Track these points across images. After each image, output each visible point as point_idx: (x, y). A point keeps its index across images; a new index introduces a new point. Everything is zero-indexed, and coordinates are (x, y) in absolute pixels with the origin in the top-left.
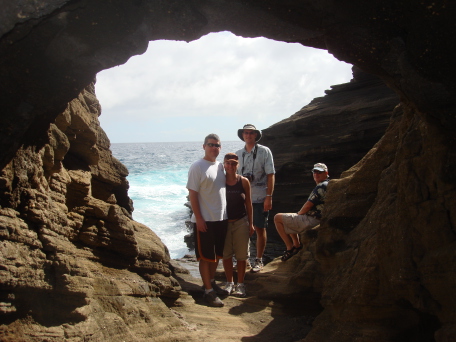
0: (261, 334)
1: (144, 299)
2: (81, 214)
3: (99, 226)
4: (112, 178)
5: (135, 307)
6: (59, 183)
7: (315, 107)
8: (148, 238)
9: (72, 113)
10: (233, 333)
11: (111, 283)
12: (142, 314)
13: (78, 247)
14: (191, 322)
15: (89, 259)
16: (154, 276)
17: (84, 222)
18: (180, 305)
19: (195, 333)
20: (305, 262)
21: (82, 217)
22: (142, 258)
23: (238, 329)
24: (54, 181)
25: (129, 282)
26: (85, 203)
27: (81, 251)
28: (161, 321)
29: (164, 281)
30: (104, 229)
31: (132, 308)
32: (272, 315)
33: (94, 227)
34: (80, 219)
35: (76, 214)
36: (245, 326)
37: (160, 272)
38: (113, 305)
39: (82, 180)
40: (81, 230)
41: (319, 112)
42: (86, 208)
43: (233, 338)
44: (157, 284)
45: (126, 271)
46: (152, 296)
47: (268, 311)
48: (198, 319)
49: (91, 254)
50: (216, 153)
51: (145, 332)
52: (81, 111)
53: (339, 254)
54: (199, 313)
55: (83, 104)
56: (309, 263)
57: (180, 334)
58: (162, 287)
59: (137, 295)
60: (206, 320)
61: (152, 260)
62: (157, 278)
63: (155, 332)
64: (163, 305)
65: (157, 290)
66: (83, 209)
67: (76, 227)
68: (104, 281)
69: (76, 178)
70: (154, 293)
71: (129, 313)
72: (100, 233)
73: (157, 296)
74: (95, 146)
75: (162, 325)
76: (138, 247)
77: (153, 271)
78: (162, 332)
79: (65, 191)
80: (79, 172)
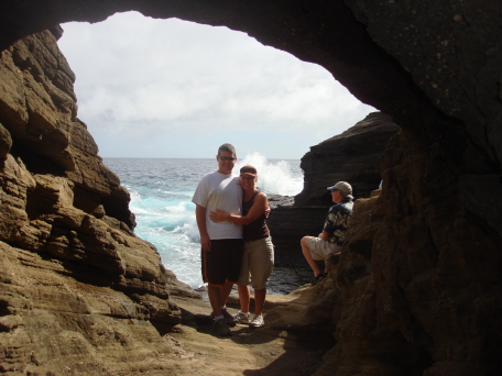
0: (268, 368)
1: (126, 321)
2: (49, 222)
3: (70, 237)
4: (100, 187)
5: (110, 328)
6: (16, 186)
7: (368, 123)
8: (142, 255)
9: (29, 110)
10: (236, 365)
11: (78, 299)
12: (117, 336)
13: (45, 258)
14: (188, 351)
15: (58, 272)
16: (144, 297)
17: (52, 231)
18: (179, 332)
19: (188, 362)
20: (326, 290)
21: (50, 226)
22: (129, 275)
23: (241, 362)
24: (9, 183)
25: (108, 301)
26: (55, 211)
27: (47, 263)
28: (146, 346)
29: (156, 303)
30: (77, 240)
31: (104, 329)
32: (285, 347)
33: (64, 238)
34: (47, 228)
35: (43, 223)
36: (252, 358)
37: (152, 293)
38: (79, 323)
39: (50, 186)
40: (48, 240)
41: (374, 128)
42: (55, 216)
43: (235, 371)
44: (147, 306)
45: (108, 289)
46: (139, 319)
47: (279, 342)
48: (198, 347)
49: (61, 268)
50: (230, 166)
51: (118, 355)
52: (41, 108)
53: (358, 281)
54: (200, 341)
55: (46, 101)
56: (329, 291)
57: (167, 362)
58: (153, 310)
59: (116, 315)
60: (207, 349)
61: (143, 279)
62: (147, 299)
63: (132, 357)
64: (152, 330)
65: (146, 313)
66: (52, 217)
67: (41, 237)
68: (68, 297)
69: (42, 182)
70: (143, 316)
71: (100, 334)
72: (72, 245)
73: (146, 319)
74: (68, 149)
75: (145, 351)
76: (123, 263)
77: (143, 291)
78: (143, 357)
79: (25, 195)
80: (48, 177)
